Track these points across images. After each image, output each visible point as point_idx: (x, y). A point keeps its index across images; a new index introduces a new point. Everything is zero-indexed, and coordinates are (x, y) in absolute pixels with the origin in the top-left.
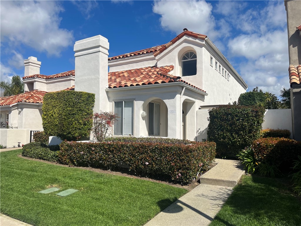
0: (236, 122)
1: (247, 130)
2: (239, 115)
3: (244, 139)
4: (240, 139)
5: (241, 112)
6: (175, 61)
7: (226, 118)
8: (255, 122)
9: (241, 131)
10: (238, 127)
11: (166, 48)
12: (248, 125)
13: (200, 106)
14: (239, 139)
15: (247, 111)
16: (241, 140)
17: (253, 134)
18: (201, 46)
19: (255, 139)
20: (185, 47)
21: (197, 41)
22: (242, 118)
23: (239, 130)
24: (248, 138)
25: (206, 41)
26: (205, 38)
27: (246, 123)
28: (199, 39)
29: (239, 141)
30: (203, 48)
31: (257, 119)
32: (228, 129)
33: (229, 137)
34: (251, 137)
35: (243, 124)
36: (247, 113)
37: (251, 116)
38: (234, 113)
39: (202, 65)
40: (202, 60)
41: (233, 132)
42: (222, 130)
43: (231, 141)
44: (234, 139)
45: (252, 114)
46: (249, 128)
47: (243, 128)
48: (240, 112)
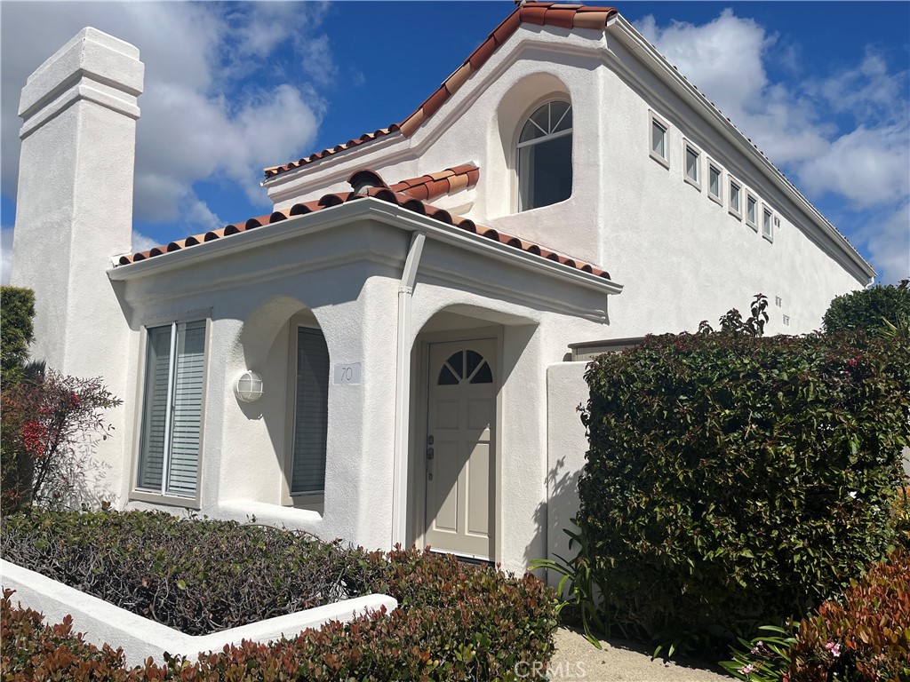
0: (721, 438)
1: (797, 495)
2: (737, 393)
3: (775, 550)
4: (754, 550)
5: (754, 374)
6: (484, 144)
7: (662, 409)
8: (846, 442)
9: (755, 497)
10: (733, 469)
11: (448, 95)
12: (799, 460)
13: (570, 346)
14: (747, 545)
15: (791, 364)
16: (759, 559)
17: (838, 525)
18: (588, 61)
19: (852, 557)
20: (523, 80)
21: (574, 39)
22: (759, 410)
23: (745, 490)
24: (804, 548)
25: (612, 37)
26: (608, 18)
27: (785, 449)
28: (579, 30)
29: (743, 562)
30: (602, 70)
31: (860, 420)
32: (674, 477)
33: (683, 532)
34: (822, 541)
35: (764, 452)
36: (793, 378)
37: (817, 400)
38: (709, 382)
39: (597, 151)
40: (597, 129)
41: (708, 501)
42: (645, 486)
43: (697, 557)
44: (713, 546)
45: (828, 386)
46: (806, 480)
47: (769, 482)
48: (748, 376)
